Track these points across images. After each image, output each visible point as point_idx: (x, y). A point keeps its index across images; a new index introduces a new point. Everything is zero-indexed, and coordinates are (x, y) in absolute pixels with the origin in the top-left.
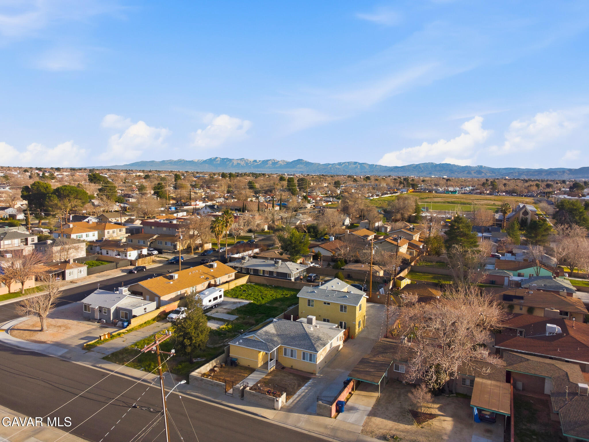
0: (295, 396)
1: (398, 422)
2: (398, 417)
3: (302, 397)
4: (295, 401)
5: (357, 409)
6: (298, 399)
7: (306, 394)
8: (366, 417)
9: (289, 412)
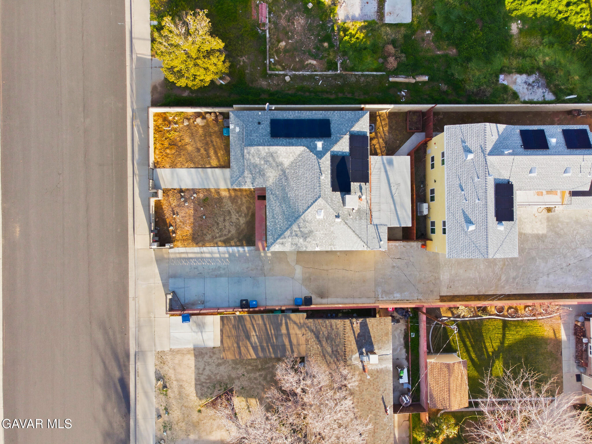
0: (197, 249)
1: (196, 385)
2: (208, 381)
3: (197, 259)
4: (183, 256)
5: (202, 332)
6: (190, 256)
7: (210, 258)
8: (191, 346)
9: (157, 261)
